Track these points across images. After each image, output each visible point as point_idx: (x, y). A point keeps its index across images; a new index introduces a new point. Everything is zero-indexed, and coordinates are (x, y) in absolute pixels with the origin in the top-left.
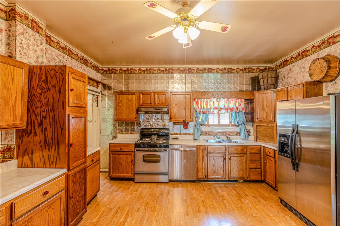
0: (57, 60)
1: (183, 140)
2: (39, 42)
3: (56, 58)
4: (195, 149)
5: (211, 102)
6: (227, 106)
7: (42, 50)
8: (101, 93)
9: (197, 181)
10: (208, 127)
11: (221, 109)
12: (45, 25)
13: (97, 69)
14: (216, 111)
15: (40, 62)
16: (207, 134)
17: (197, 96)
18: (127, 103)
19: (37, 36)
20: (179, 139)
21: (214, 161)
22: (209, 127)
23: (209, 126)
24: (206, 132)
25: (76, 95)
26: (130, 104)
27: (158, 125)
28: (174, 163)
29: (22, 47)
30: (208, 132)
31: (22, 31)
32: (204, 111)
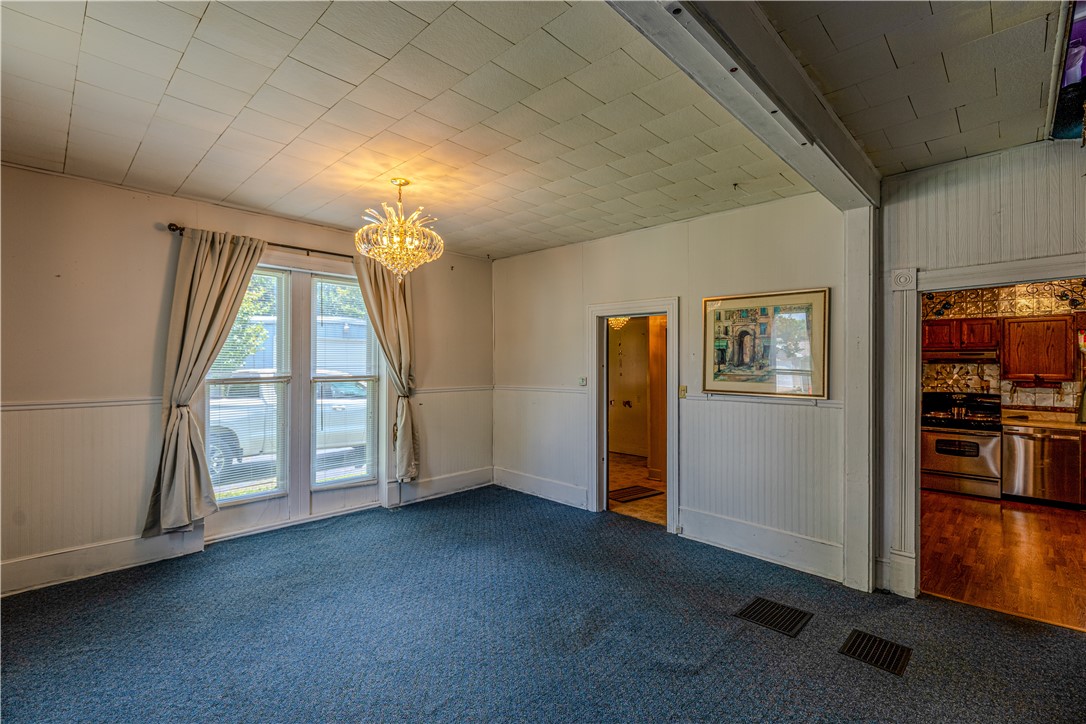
20: (1030, 417)
27: (968, 386)
28: (1014, 461)
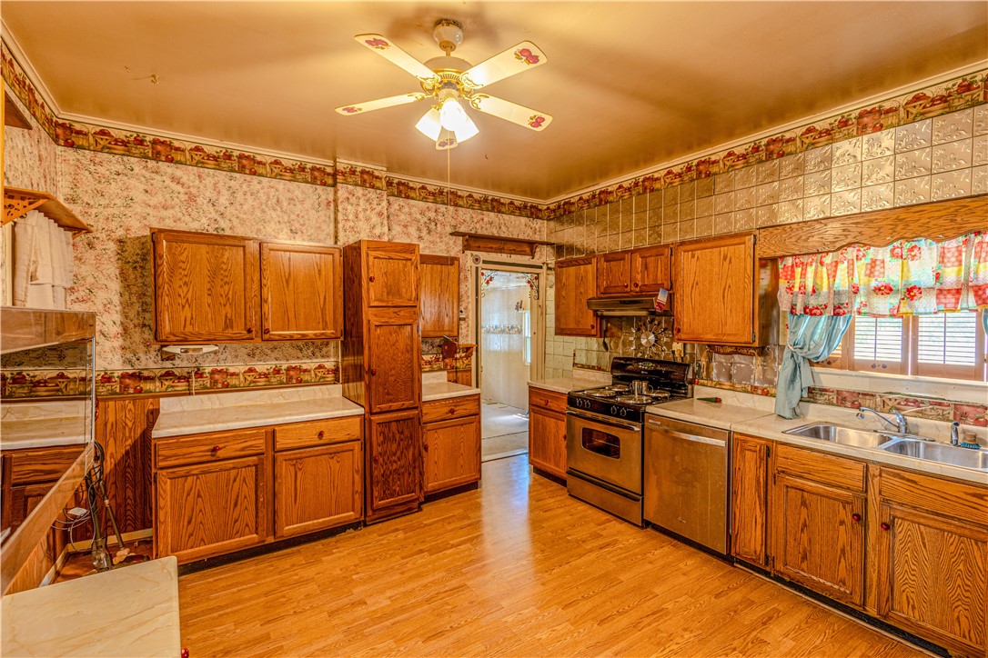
0: (422, 221)
1: (738, 410)
2: (375, 202)
3: (419, 217)
4: (722, 443)
5: (857, 264)
6: (951, 276)
7: (380, 214)
8: (545, 267)
9: (741, 564)
10: (847, 372)
11: (911, 292)
12: (385, 169)
13: (533, 212)
14: (884, 304)
15: (378, 234)
16: (844, 399)
17: (772, 248)
18: (577, 287)
19: (372, 194)
20: (723, 402)
21: (804, 510)
22: (853, 373)
23: (852, 366)
24: (839, 393)
25: (386, 287)
26: (582, 290)
29: (347, 220)
30: (852, 393)
31: (346, 195)
32: (813, 302)
